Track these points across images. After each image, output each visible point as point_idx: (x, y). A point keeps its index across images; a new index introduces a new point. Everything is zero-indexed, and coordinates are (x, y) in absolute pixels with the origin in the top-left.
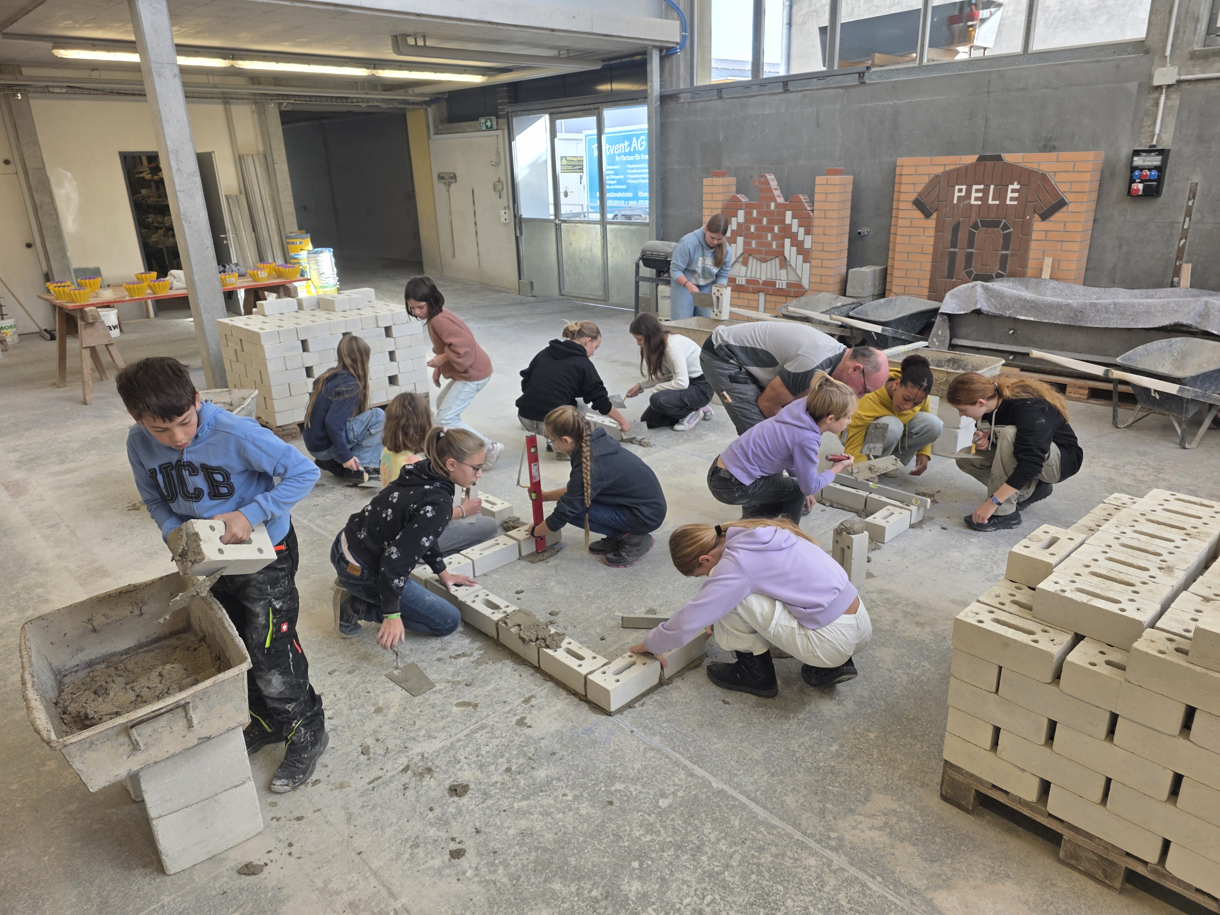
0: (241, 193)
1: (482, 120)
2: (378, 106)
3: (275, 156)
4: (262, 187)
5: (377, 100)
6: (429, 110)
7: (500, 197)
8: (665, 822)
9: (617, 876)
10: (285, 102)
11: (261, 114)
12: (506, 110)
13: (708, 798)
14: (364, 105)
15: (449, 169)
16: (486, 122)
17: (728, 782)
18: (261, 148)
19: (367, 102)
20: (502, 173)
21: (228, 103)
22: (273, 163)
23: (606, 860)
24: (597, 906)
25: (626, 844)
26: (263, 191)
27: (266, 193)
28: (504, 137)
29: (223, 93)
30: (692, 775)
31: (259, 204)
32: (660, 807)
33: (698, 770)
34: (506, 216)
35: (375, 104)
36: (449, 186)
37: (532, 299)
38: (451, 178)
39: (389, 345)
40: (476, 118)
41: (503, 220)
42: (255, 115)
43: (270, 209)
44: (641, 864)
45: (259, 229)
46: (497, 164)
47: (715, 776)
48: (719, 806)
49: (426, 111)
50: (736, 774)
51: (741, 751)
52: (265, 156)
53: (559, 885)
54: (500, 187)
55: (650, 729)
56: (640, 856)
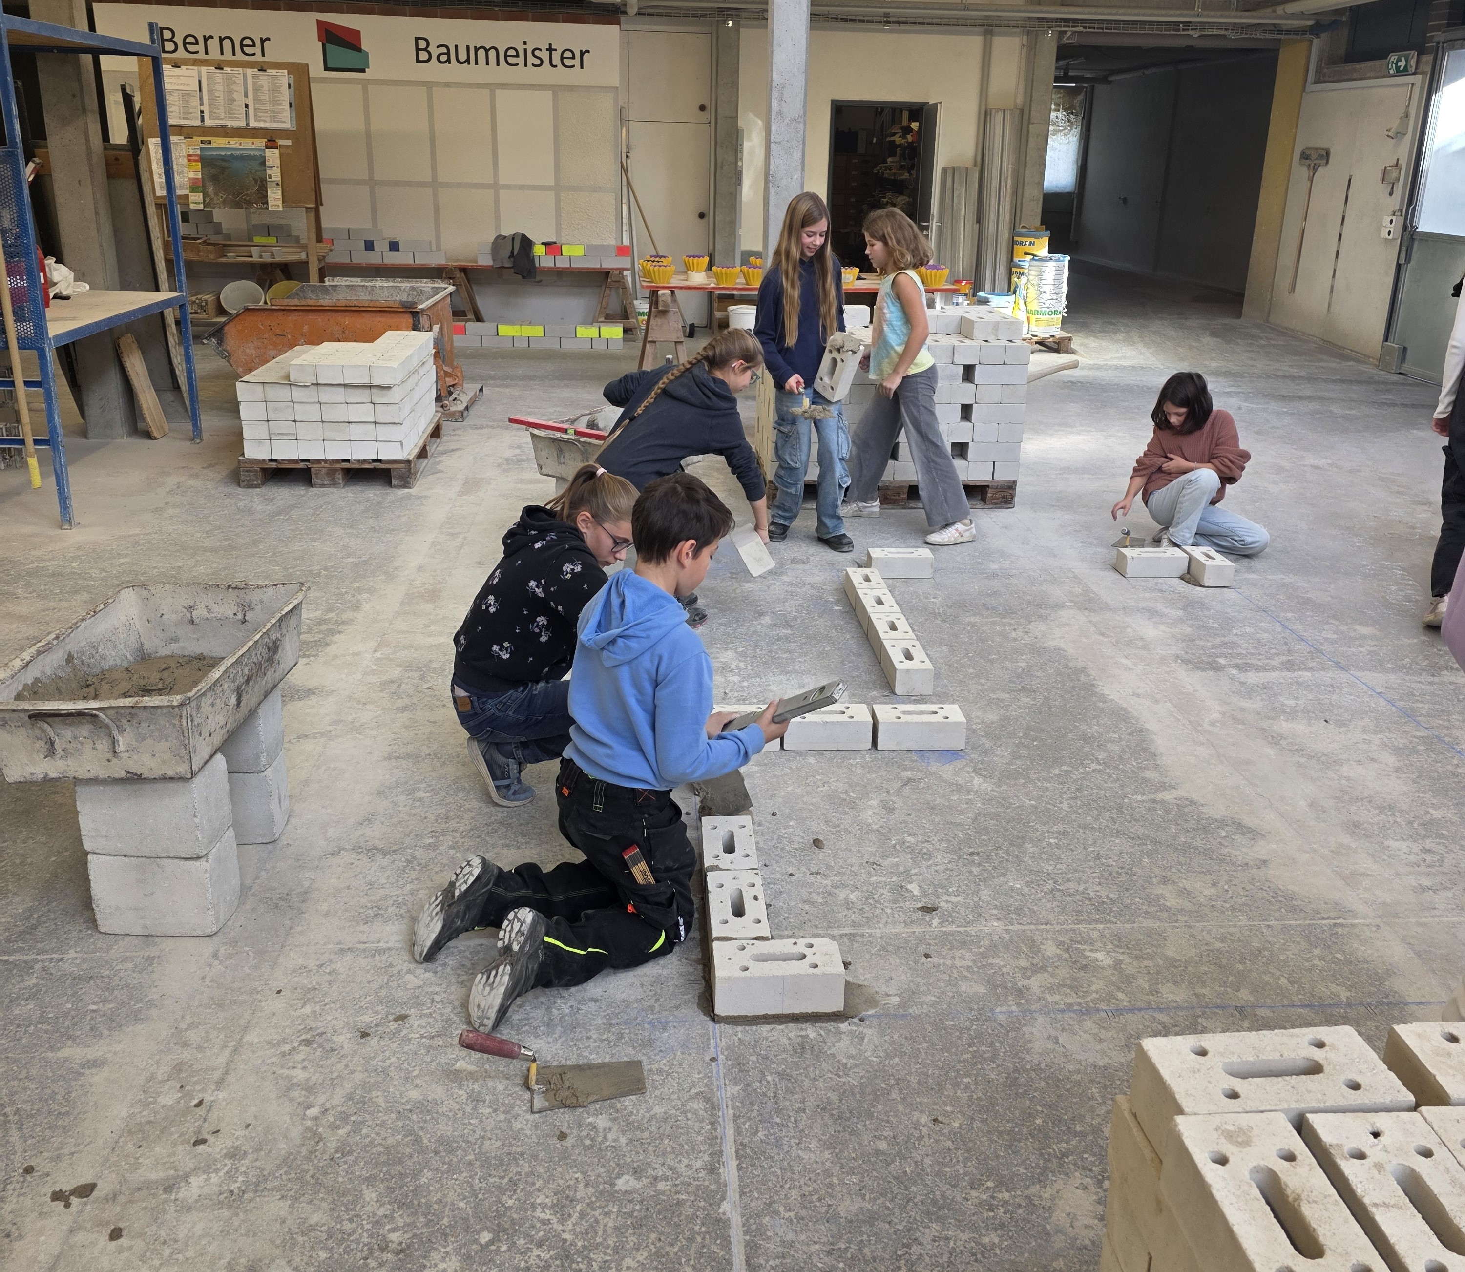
0: (975, 166)
1: (1393, 58)
2: (1224, 36)
3: (1033, 113)
4: (1005, 158)
5: (1219, 26)
6: (1316, 42)
7: (1391, 194)
8: (593, 1209)
9: (446, 1235)
10: (1070, 30)
11: (1032, 50)
12: (1436, 39)
13: (692, 1219)
14: (1196, 34)
15: (1320, 143)
16: (1399, 60)
17: (748, 1216)
18: (1020, 100)
19: (1201, 29)
20: (1404, 151)
21: (991, 33)
22: (1029, 123)
23: (462, 1205)
24: (376, 1254)
25: (510, 1203)
26: (1005, 165)
27: (1008, 168)
28: (1422, 88)
29: (987, 18)
30: (712, 1170)
31: (995, 182)
32: (613, 1185)
33: (730, 1172)
34: (1390, 227)
35: (1216, 32)
36: (1315, 169)
37: (1396, 378)
38: (1321, 157)
39: (966, 393)
40: (1383, 55)
41: (1384, 234)
42: (1024, 50)
43: (1009, 191)
44: (491, 1242)
45: (985, 220)
46: (1399, 135)
47: (742, 1194)
48: (691, 1240)
49: (1311, 42)
50: (777, 1213)
51: (831, 1185)
52: (1022, 111)
53: (374, 1195)
54: (1395, 174)
55: (741, 1071)
56: (505, 1230)
